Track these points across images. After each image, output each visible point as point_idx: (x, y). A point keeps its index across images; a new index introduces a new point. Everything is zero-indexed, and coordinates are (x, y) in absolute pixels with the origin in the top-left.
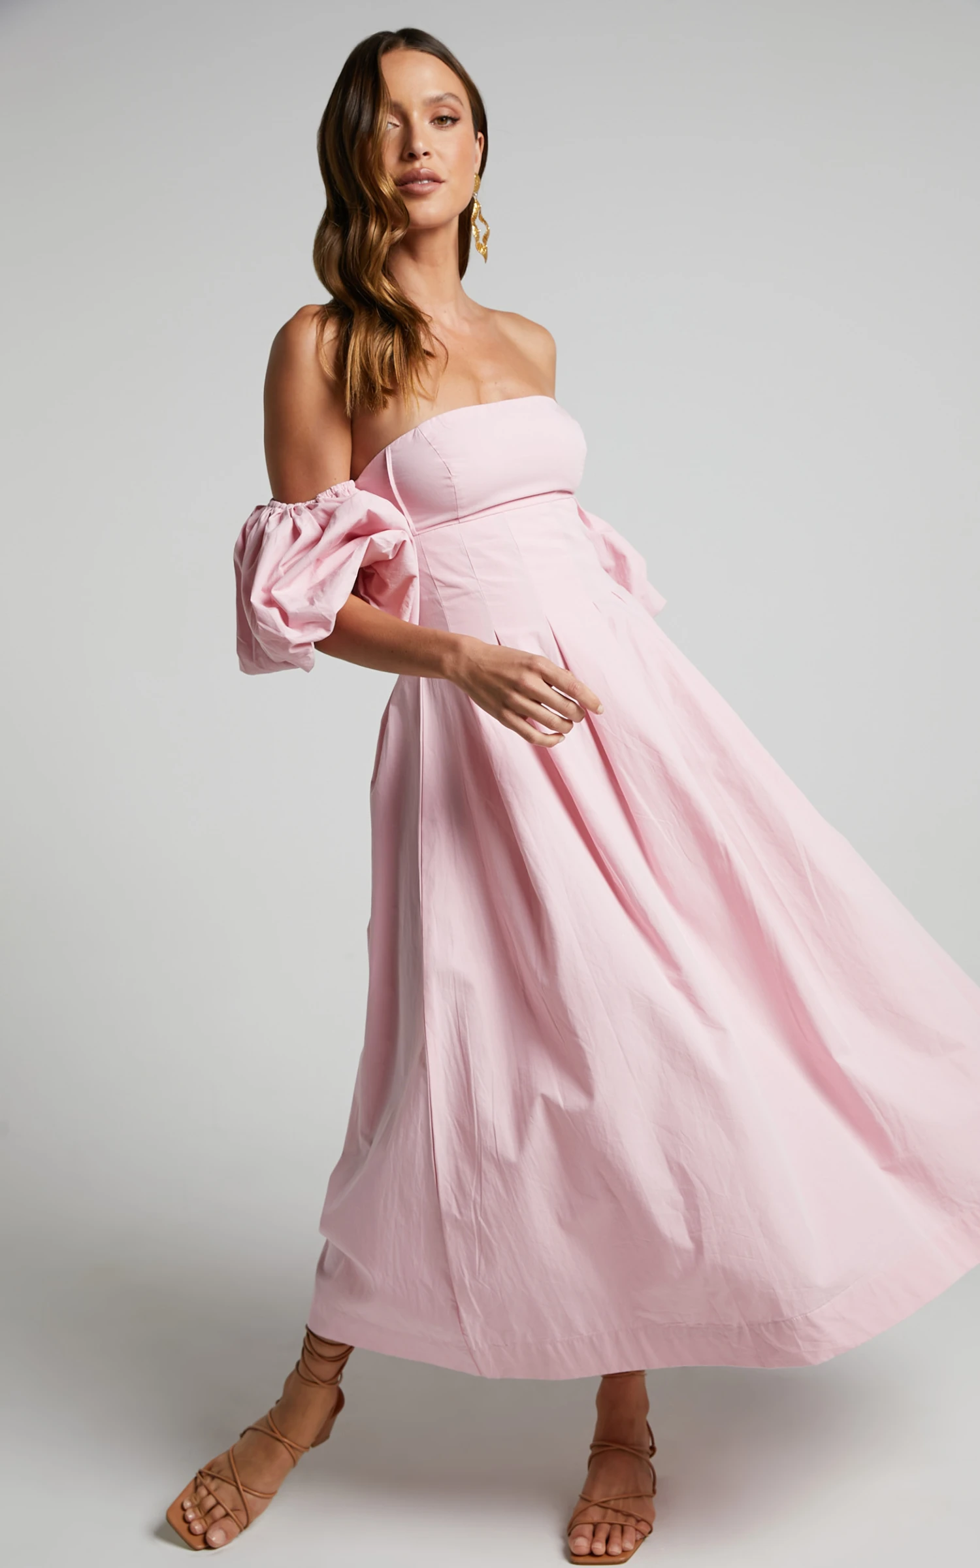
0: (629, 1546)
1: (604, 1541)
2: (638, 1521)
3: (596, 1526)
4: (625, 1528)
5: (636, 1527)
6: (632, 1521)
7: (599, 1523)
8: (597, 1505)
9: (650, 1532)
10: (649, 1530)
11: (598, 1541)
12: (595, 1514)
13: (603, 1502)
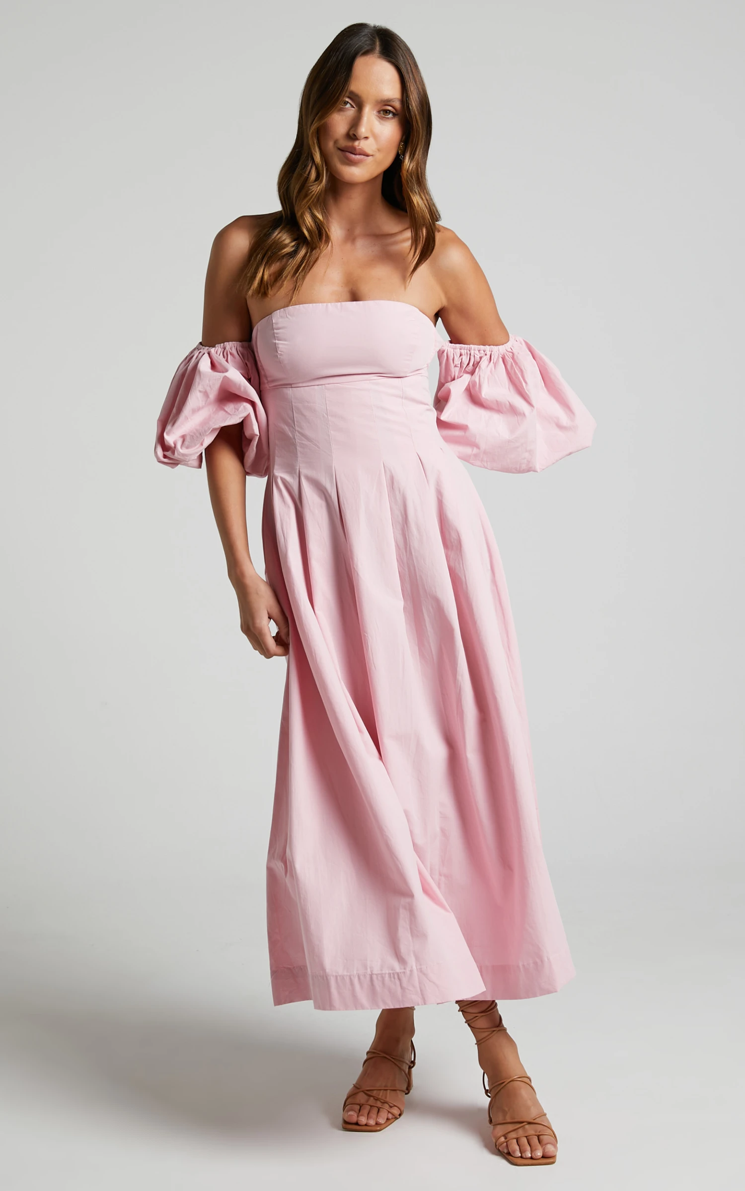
0: (382, 1121)
1: (366, 1115)
2: (391, 1107)
3: (361, 1106)
4: (381, 1109)
5: (389, 1110)
6: (386, 1106)
7: (363, 1104)
8: (362, 1091)
9: (400, 1115)
10: (399, 1112)
11: (362, 1115)
12: (361, 1098)
13: (367, 1090)
